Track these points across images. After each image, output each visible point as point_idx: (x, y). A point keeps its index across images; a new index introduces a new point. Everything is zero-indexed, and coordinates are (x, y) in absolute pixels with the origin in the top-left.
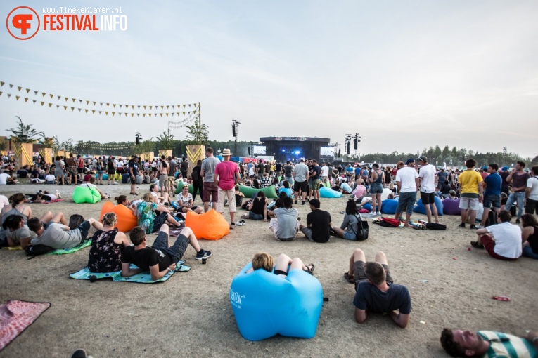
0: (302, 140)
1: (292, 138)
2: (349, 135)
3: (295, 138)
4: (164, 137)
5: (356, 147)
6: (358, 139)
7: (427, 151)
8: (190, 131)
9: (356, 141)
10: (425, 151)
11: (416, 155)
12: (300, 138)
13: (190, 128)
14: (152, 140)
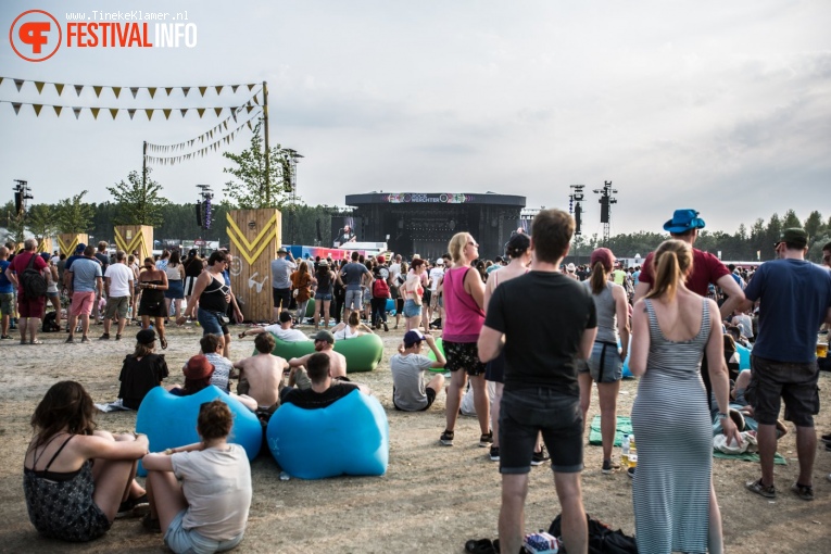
0: (454, 201)
1: (429, 196)
2: (579, 188)
3: (437, 195)
4: (130, 187)
5: (605, 218)
6: (612, 196)
7: (765, 226)
8: (237, 167)
9: (605, 203)
10: (758, 226)
11: (737, 236)
12: (450, 196)
13: (234, 158)
14: (83, 201)
